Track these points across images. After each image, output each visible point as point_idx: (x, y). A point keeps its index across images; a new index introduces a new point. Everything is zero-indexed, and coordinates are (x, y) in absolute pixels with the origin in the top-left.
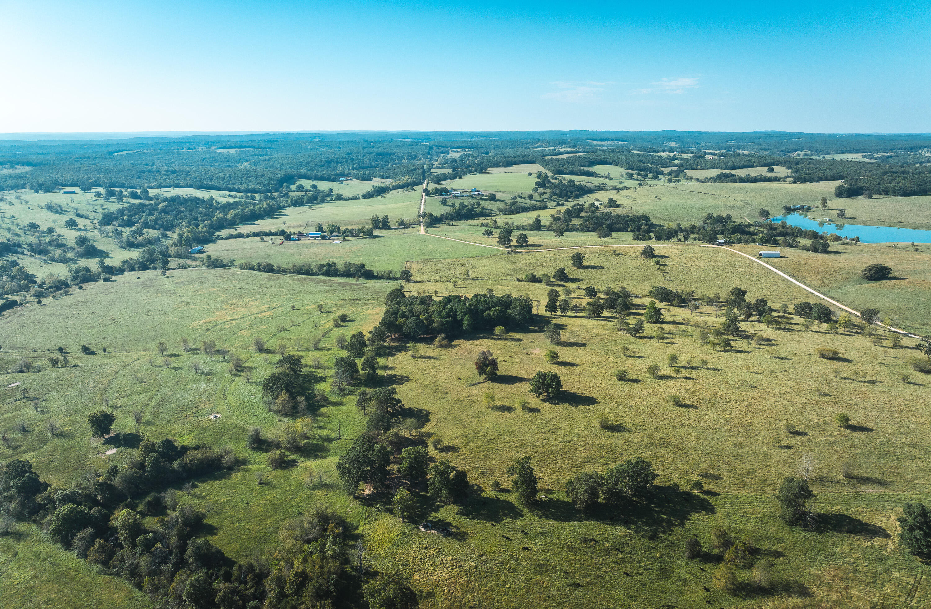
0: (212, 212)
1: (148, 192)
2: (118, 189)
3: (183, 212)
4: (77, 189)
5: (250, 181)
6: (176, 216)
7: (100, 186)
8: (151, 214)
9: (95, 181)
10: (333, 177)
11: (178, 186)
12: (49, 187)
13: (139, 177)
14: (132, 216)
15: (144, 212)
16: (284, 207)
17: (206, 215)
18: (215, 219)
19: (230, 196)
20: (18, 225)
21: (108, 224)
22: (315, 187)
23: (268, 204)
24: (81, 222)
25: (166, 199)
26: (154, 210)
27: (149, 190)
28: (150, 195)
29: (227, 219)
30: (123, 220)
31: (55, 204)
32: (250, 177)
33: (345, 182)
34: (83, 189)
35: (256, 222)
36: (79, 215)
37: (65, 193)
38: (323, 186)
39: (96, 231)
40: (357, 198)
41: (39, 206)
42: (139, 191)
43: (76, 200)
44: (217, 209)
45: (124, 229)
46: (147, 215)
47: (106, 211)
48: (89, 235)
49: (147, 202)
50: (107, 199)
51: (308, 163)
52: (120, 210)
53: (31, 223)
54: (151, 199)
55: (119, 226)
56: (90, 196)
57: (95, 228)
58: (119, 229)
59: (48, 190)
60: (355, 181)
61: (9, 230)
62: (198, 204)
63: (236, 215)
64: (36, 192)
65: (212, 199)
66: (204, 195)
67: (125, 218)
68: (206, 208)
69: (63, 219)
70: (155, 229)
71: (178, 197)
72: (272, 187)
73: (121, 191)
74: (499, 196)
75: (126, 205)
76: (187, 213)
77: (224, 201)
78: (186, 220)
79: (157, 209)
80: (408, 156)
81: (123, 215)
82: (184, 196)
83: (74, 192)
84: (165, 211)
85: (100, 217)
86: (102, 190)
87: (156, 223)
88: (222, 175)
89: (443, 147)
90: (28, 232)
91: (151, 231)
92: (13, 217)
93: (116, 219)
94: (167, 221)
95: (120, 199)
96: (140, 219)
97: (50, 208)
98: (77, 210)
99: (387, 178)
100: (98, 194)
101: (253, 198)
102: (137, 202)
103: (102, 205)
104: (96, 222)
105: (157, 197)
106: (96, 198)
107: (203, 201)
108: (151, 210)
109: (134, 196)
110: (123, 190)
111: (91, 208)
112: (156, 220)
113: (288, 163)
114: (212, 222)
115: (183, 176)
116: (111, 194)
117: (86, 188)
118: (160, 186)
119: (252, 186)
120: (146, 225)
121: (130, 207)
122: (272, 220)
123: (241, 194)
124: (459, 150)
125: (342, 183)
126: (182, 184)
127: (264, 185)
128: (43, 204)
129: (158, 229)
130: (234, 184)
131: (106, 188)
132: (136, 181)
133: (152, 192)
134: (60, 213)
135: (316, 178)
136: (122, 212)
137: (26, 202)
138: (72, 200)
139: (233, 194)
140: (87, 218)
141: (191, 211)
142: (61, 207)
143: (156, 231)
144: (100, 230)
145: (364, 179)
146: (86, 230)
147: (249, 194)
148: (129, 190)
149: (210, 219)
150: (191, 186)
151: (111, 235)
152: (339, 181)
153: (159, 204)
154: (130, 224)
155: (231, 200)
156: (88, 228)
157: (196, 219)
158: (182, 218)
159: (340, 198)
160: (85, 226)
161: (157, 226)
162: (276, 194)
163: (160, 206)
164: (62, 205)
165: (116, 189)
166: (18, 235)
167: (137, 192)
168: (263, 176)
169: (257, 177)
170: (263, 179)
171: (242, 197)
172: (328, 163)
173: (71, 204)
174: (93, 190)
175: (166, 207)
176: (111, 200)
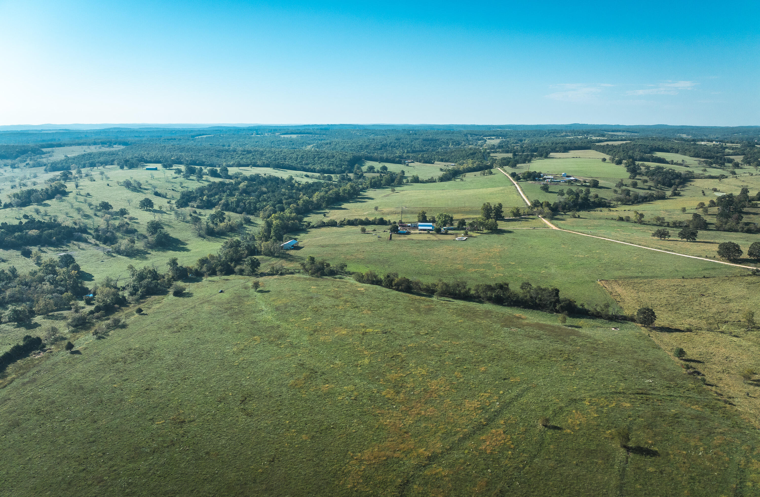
0: (296, 193)
1: (227, 171)
2: (198, 167)
3: (265, 193)
4: (159, 166)
5: (322, 162)
6: (258, 197)
7: (181, 163)
8: (231, 195)
9: (177, 159)
10: (398, 159)
11: (255, 165)
12: (133, 164)
13: (218, 156)
14: (211, 196)
15: (224, 192)
16: (363, 190)
17: (290, 197)
18: (300, 202)
19: (307, 176)
20: (90, 205)
21: (186, 205)
22: (385, 168)
23: (351, 186)
24: (158, 202)
25: (245, 179)
26: (235, 190)
27: (228, 168)
28: (230, 173)
29: (312, 202)
30: (202, 200)
31: (135, 181)
32: (321, 158)
33: (410, 164)
34: (165, 166)
35: (343, 206)
36: (157, 194)
37: (147, 169)
38: (392, 168)
39: (173, 213)
40: (432, 181)
41: (118, 183)
42: (218, 169)
43: (156, 176)
44: (299, 190)
45: (203, 212)
46: (228, 195)
47: (185, 190)
48: (165, 218)
49: (227, 181)
50: (186, 177)
51: (367, 146)
52: (199, 189)
53: (103, 203)
54: (230, 177)
55: (198, 207)
56: (170, 174)
57: (172, 209)
58: (198, 211)
59: (132, 166)
60: (417, 164)
61: (79, 210)
62: (278, 184)
63: (322, 198)
64: (122, 168)
65: (291, 179)
66: (284, 174)
67: (205, 198)
68: (287, 188)
69: (140, 197)
70: (237, 212)
71: (258, 176)
72: (345, 168)
73: (201, 169)
74: (601, 183)
75: (206, 184)
76: (270, 194)
77: (304, 181)
78: (270, 203)
79: (238, 189)
80: (453, 142)
81: (202, 195)
82: (263, 175)
83: (156, 169)
84: (245, 191)
85: (178, 196)
86: (183, 168)
87: (238, 206)
88: (294, 156)
89: (477, 135)
90: (99, 213)
91: (232, 214)
92: (88, 194)
93: (194, 199)
94: (250, 203)
95: (200, 177)
96: (221, 199)
97: (128, 185)
98: (155, 187)
99: (446, 161)
100: (179, 171)
101: (330, 179)
102: (217, 180)
103: (181, 183)
104: (173, 202)
105: (236, 176)
106: (176, 175)
107: (283, 181)
108: (233, 189)
109: (214, 174)
110: (203, 168)
111: (170, 186)
112: (238, 202)
113: (349, 146)
114: (298, 205)
115: (258, 156)
116: (191, 171)
117: (167, 165)
118: (239, 165)
119: (326, 167)
120: (227, 207)
121: (210, 186)
122: (359, 204)
123: (317, 175)
124: (493, 137)
125: (408, 165)
126: (259, 163)
127: (337, 166)
128: (122, 181)
129: (241, 213)
130: (307, 164)
131: (187, 165)
132: (215, 160)
133: (232, 171)
134: (138, 191)
135: (388, 160)
136: (201, 191)
137: (108, 178)
138: (153, 177)
139: (309, 174)
140: (165, 197)
141: (273, 192)
142: (139, 184)
143: (238, 215)
144: (176, 213)
145: (426, 162)
146: (161, 212)
147: (326, 175)
148: (208, 168)
149: (295, 202)
150: (268, 166)
151: (189, 218)
152: (405, 163)
153: (240, 183)
154: (209, 205)
155: (311, 181)
156: (164, 209)
157: (280, 202)
158: (265, 200)
159: (416, 180)
160: (160, 207)
161: (239, 209)
162: (351, 175)
163: (242, 185)
164: (141, 182)
165: (196, 167)
166: (87, 217)
167: (216, 170)
168: (334, 157)
169: (327, 158)
170: (333, 160)
171: (319, 178)
172: (384, 146)
173: (150, 182)
174: (174, 167)
175: (247, 186)
176: (191, 177)
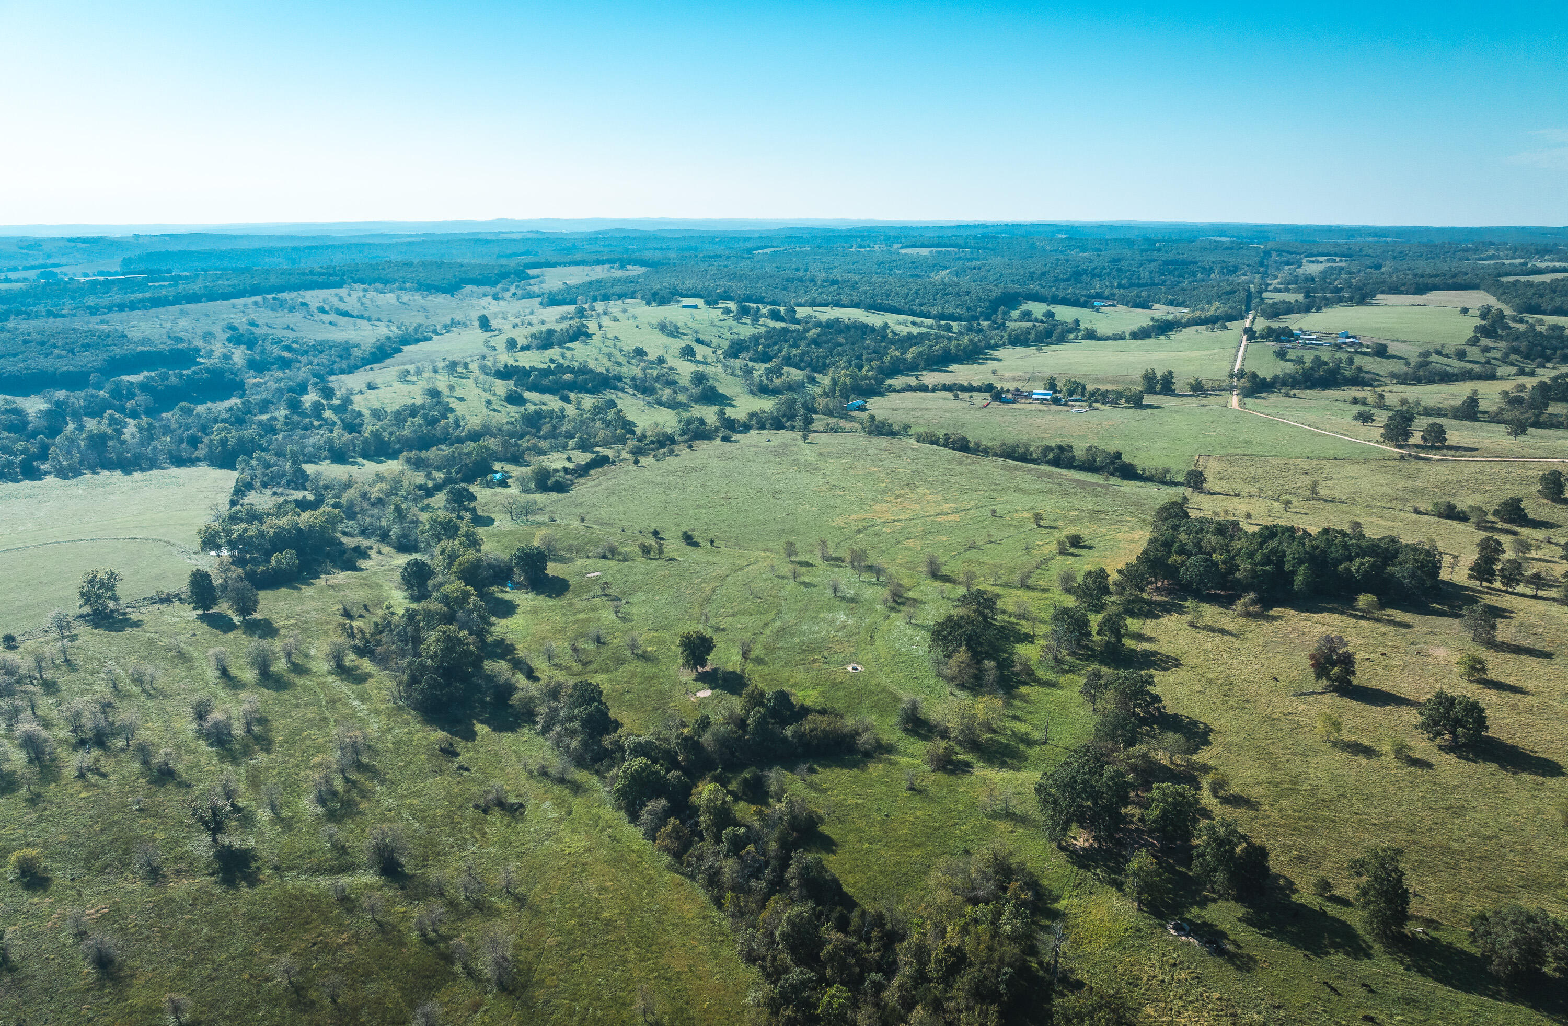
0: (885, 347)
1: (795, 312)
2: (754, 305)
3: (841, 345)
4: (700, 302)
5: (947, 302)
6: (831, 350)
7: (730, 298)
8: (795, 345)
9: (726, 292)
10: (1082, 300)
11: (838, 304)
12: (663, 298)
13: (785, 289)
14: (769, 346)
15: (786, 341)
16: (996, 347)
17: (874, 352)
18: (887, 359)
19: (914, 323)
20: (621, 351)
21: (736, 357)
22: (1050, 314)
23: (971, 340)
24: (700, 351)
25: (819, 324)
26: (801, 339)
27: (797, 308)
28: (798, 316)
29: (905, 359)
30: (756, 351)
31: (671, 323)
32: (947, 294)
33: (1103, 309)
34: (708, 303)
35: (949, 369)
36: (699, 341)
37: (684, 307)
38: (1065, 313)
39: (719, 365)
40: (1120, 337)
41: (650, 324)
42: (782, 309)
43: (697, 318)
44: (892, 342)
45: (756, 365)
46: (791, 346)
47: (735, 336)
48: (709, 370)
49: (793, 327)
50: (737, 319)
51: (1043, 274)
52: (754, 336)
53: (637, 348)
54: (798, 322)
55: (751, 360)
56: (716, 314)
57: (718, 361)
58: (750, 364)
59: (663, 302)
60: (1121, 307)
61: (609, 356)
62: (865, 333)
63: (920, 354)
64: (649, 303)
65: (886, 326)
66: (875, 319)
67: (760, 348)
68: (875, 340)
69: (677, 345)
70: (800, 369)
71: (837, 320)
72: (981, 313)
73: (758, 309)
74: (1393, 349)
75: (763, 330)
76: (848, 347)
77: (904, 330)
78: (845, 358)
79: (806, 338)
80: (1223, 268)
81: (757, 344)
82: (846, 321)
83: (696, 307)
84: (816, 342)
85: (726, 345)
86: (733, 305)
87: (802, 360)
88: (904, 290)
89: (1291, 253)
90: (632, 361)
91: (793, 371)
92: (616, 338)
93: (747, 349)
94: (817, 357)
95: (756, 320)
96: (780, 351)
97: (663, 327)
98: (696, 332)
99: (1180, 305)
100: (727, 311)
101: (949, 329)
102: (779, 325)
103: (731, 328)
104: (720, 352)
105: (807, 320)
106: (723, 317)
107: (873, 329)
108: (799, 337)
109: (775, 316)
110: (761, 306)
111: (715, 331)
112: (803, 354)
113: (1011, 274)
114: (883, 362)
115: (846, 289)
116: (744, 311)
117: (711, 302)
118: (813, 304)
119: (950, 310)
120: (788, 361)
121: (768, 332)
122: (975, 366)
123: (931, 321)
124: (1320, 259)
125: (1097, 310)
126: (845, 301)
127: (968, 309)
128: (655, 322)
129: (803, 369)
130: (921, 305)
131: (739, 302)
132: (780, 294)
133: (801, 312)
134: (675, 337)
135: (1055, 300)
136: (756, 339)
137: (635, 318)
138: (693, 318)
139: (918, 320)
140: (709, 345)
141: (853, 344)
142: (676, 327)
143: (801, 372)
144: (724, 364)
145: (1137, 305)
146: (705, 363)
147: (943, 322)
148: (769, 307)
149: (880, 359)
150: (857, 306)
151: (738, 372)
152: (1093, 307)
153: (809, 330)
154: (765, 358)
155: (915, 331)
156: (709, 360)
157: (859, 357)
158: (839, 355)
159: (1091, 335)
160: (705, 357)
161: (802, 365)
162: (985, 324)
163: (811, 334)
164: (679, 324)
165: (752, 305)
166: (620, 364)
167: (779, 311)
168: (968, 293)
169: (958, 295)
170: (967, 298)
171: (931, 327)
172: (1077, 276)
173: (690, 324)
174: (720, 305)
175: (819, 335)
176: (744, 320)
